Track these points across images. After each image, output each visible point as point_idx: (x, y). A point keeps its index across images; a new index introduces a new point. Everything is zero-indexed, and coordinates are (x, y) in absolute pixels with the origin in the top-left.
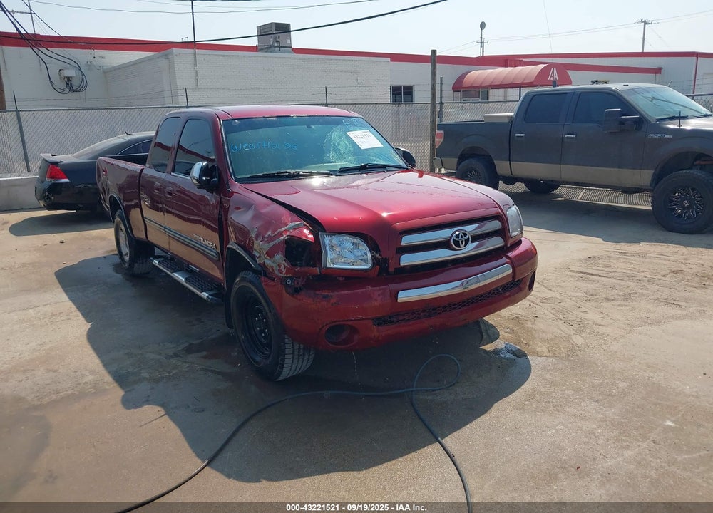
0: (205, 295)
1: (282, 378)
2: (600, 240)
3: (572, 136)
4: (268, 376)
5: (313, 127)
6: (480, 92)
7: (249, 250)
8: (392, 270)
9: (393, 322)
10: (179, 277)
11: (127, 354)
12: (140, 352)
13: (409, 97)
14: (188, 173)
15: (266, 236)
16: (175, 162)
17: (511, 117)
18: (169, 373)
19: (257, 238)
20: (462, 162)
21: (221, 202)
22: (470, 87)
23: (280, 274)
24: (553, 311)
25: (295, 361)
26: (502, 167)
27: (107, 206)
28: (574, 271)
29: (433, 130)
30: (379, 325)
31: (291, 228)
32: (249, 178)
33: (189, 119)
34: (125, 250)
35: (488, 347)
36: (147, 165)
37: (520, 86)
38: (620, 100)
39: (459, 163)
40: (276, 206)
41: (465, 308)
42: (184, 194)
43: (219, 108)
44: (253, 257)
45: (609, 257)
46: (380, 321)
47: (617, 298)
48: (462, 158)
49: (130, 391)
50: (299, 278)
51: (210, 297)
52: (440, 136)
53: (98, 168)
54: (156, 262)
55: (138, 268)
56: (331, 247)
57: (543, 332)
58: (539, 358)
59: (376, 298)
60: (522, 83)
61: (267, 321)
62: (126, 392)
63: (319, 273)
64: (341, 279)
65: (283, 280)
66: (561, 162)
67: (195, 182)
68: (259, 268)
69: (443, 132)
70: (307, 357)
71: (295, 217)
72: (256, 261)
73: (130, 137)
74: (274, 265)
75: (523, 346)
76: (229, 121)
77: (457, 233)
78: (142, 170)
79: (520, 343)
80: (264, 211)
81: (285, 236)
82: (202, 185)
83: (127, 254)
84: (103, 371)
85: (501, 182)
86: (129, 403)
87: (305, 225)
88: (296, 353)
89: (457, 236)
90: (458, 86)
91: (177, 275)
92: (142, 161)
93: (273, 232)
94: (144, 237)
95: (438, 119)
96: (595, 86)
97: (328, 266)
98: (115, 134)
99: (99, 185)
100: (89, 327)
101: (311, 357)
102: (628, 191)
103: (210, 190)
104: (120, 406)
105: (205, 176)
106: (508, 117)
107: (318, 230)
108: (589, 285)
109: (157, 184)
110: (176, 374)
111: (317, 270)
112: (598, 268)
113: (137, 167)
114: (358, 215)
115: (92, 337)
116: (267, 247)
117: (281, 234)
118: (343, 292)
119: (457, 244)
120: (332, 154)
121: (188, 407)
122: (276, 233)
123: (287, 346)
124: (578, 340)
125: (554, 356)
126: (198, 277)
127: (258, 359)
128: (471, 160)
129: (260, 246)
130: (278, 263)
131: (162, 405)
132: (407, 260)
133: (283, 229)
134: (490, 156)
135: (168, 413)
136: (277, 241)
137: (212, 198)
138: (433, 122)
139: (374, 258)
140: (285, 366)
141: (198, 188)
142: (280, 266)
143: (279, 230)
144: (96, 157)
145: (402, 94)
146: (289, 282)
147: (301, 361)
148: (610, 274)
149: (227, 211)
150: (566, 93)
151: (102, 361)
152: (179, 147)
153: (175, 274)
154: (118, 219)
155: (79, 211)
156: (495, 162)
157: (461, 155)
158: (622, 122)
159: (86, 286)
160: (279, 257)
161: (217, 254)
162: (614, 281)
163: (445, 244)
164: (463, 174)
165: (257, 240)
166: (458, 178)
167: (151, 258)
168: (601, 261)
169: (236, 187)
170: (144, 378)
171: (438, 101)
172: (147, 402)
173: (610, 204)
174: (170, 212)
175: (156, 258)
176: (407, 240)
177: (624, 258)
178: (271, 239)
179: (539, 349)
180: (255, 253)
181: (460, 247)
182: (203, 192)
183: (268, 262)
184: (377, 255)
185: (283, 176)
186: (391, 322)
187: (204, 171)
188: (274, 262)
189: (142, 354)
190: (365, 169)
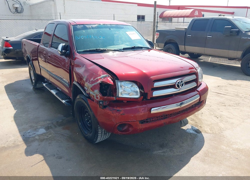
0: (64, 101)
1: (97, 142)
2: (220, 78)
3: (210, 37)
4: (91, 141)
5: (111, 29)
6: (169, 19)
7: (83, 86)
8: (149, 98)
9: (148, 122)
10: (53, 92)
11: (30, 126)
12: (36, 125)
13: (143, 20)
14: (57, 48)
15: (91, 80)
16: (52, 42)
17: (186, 28)
18: (47, 136)
19: (86, 81)
20: (166, 45)
21: (71, 62)
22: (166, 17)
23: (97, 99)
24: (208, 110)
25: (103, 136)
26: (182, 48)
27: (26, 59)
28: (213, 92)
29: (154, 32)
30: (142, 123)
31: (102, 77)
32: (83, 51)
33: (58, 24)
34: (33, 78)
35: (184, 128)
36: (41, 44)
37: (184, 17)
38: (231, 23)
39: (165, 46)
40: (95, 66)
41: (179, 114)
42: (56, 57)
43: (71, 20)
44: (85, 90)
45: (226, 86)
46: (142, 122)
47: (234, 105)
48: (166, 44)
49: (29, 146)
50: (106, 101)
51: (66, 103)
52: (157, 35)
53: (22, 44)
54: (44, 85)
55: (38, 86)
56: (121, 87)
57: (206, 121)
58: (207, 134)
59: (141, 111)
60: (185, 16)
61: (90, 117)
62: (27, 146)
63: (115, 100)
64: (125, 102)
65: (98, 102)
66: (205, 47)
67: (60, 53)
68: (87, 96)
69: (159, 33)
70: (108, 134)
71: (105, 72)
72: (86, 92)
73: (37, 31)
74: (94, 95)
75: (199, 127)
76: (75, 26)
77: (178, 81)
78: (39, 45)
79: (197, 126)
80: (90, 68)
81: (99, 81)
82: (62, 54)
83: (33, 80)
84: (18, 135)
85: (180, 53)
86: (28, 153)
87: (109, 76)
88: (103, 133)
89: (179, 83)
90: (161, 16)
91: (53, 91)
92: (39, 41)
93: (94, 79)
94: (40, 73)
95: (156, 28)
96: (220, 17)
97: (120, 96)
98: (32, 30)
99: (23, 50)
100: (15, 112)
101: (110, 134)
102: (230, 59)
103: (66, 56)
104: (24, 154)
105: (64, 50)
106: (185, 28)
107: (115, 79)
108: (221, 99)
109: (45, 52)
110: (50, 137)
111: (115, 98)
112: (222, 91)
113: (37, 44)
114: (134, 72)
115: (16, 118)
116: (91, 86)
117: (98, 80)
118: (126, 108)
119: (178, 86)
120: (120, 42)
121: (55, 156)
122: (95, 79)
123: (99, 130)
124: (222, 125)
125: (213, 133)
126: (61, 93)
127: (86, 133)
128: (169, 44)
129: (88, 85)
130: (96, 94)
131: (43, 154)
132: (156, 94)
133: (99, 78)
134: (177, 43)
135: (45, 159)
136: (96, 84)
137: (67, 59)
138: (154, 29)
139: (141, 92)
140: (98, 138)
141: (61, 55)
142: (97, 95)
143: (97, 78)
144: (22, 39)
145: (141, 18)
146: (101, 103)
147: (105, 136)
148: (228, 94)
149: (73, 66)
150: (209, 20)
151: (19, 130)
152: (54, 35)
153: (51, 90)
154: (30, 65)
155: (17, 60)
156: (179, 46)
157: (166, 42)
158: (231, 32)
159: (16, 93)
160: (97, 92)
161: (69, 85)
162: (230, 97)
163: (173, 86)
164: (167, 50)
165: (86, 82)
166: (164, 51)
167: (43, 83)
168: (223, 88)
169: (78, 56)
170: (36, 139)
171: (156, 21)
172: (36, 153)
173: (221, 63)
174: (50, 63)
175: (44, 83)
176: (157, 85)
177: (232, 87)
178: (93, 82)
179: (206, 129)
180: (85, 88)
181: (179, 88)
182: (63, 57)
183: (91, 93)
184: (142, 91)
185: (98, 51)
186: (147, 122)
187: (63, 48)
188: (94, 93)
189: (36, 126)
190: (134, 49)
